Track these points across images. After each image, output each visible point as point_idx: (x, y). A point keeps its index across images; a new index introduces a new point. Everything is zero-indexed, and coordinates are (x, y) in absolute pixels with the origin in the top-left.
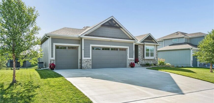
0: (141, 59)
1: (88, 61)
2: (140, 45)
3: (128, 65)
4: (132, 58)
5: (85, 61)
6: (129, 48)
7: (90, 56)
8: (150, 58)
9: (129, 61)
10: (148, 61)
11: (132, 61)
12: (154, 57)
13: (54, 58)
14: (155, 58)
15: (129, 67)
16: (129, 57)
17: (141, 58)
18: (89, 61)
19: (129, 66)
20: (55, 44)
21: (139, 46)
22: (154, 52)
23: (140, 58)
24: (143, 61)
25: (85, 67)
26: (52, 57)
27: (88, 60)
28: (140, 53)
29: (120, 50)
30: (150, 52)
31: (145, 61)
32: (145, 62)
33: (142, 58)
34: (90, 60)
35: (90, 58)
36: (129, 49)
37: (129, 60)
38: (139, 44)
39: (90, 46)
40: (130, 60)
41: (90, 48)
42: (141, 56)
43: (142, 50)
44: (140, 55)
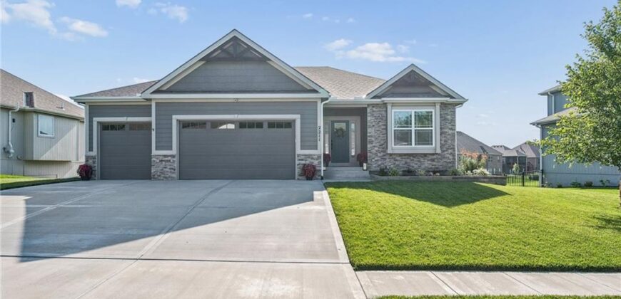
0: (379, 154)
1: (166, 159)
2: (374, 105)
3: (297, 171)
4: (314, 149)
5: (157, 159)
6: (301, 119)
7: (171, 146)
8: (414, 148)
9: (300, 160)
10: (408, 161)
11: (312, 158)
12: (432, 144)
13: (94, 153)
14: (435, 149)
15: (300, 178)
16: (301, 146)
17: (376, 149)
18: (169, 158)
19: (300, 175)
20: (96, 120)
21: (368, 110)
22: (433, 128)
23: (374, 151)
24: (385, 159)
25: (159, 174)
26: (90, 151)
27: (165, 156)
28: (373, 134)
29: (269, 127)
30: (413, 129)
31: (397, 160)
32: (397, 163)
33: (380, 150)
34: (173, 156)
35: (174, 151)
36: (302, 123)
37: (298, 155)
38: (368, 105)
39: (171, 119)
40: (303, 157)
41: (171, 124)
42: (378, 145)
43: (380, 124)
44: (373, 139)
